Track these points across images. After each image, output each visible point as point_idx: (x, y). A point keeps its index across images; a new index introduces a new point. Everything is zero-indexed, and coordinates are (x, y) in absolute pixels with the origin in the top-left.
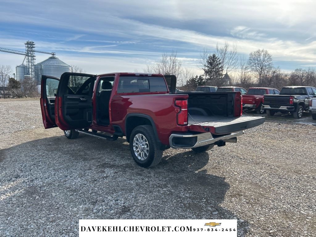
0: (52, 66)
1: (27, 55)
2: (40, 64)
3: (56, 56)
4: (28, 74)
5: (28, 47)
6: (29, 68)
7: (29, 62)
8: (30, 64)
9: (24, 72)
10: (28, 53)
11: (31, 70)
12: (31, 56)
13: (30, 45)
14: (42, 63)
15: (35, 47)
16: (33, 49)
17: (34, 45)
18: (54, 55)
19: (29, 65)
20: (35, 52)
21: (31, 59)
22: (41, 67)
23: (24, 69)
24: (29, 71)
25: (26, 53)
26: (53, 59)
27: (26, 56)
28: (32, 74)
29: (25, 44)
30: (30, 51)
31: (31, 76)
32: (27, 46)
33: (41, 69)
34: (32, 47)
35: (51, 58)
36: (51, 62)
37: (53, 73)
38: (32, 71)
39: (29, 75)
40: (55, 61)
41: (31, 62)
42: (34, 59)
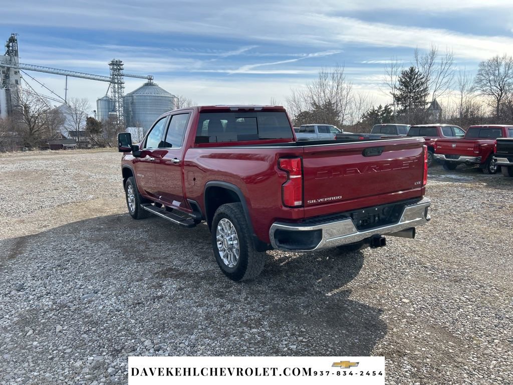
0: (148, 97)
1: (112, 82)
2: (131, 95)
3: (154, 82)
4: (114, 110)
5: (113, 69)
6: (115, 102)
7: (115, 92)
8: (117, 95)
9: (109, 108)
10: (113, 79)
11: (117, 105)
12: (118, 83)
13: (116, 66)
14: (133, 93)
15: (123, 69)
16: (121, 72)
17: (122, 65)
18: (150, 79)
19: (115, 97)
20: (123, 76)
21: (118, 88)
22: (133, 99)
23: (108, 103)
24: (115, 106)
25: (110, 78)
26: (152, 87)
27: (111, 82)
28: (119, 111)
29: (109, 65)
30: (116, 75)
31: (118, 114)
32: (111, 67)
33: (132, 103)
34: (119, 69)
35: (146, 85)
36: (147, 91)
37: (149, 108)
38: (119, 106)
39: (116, 112)
40: (153, 89)
41: (118, 92)
42: (122, 88)
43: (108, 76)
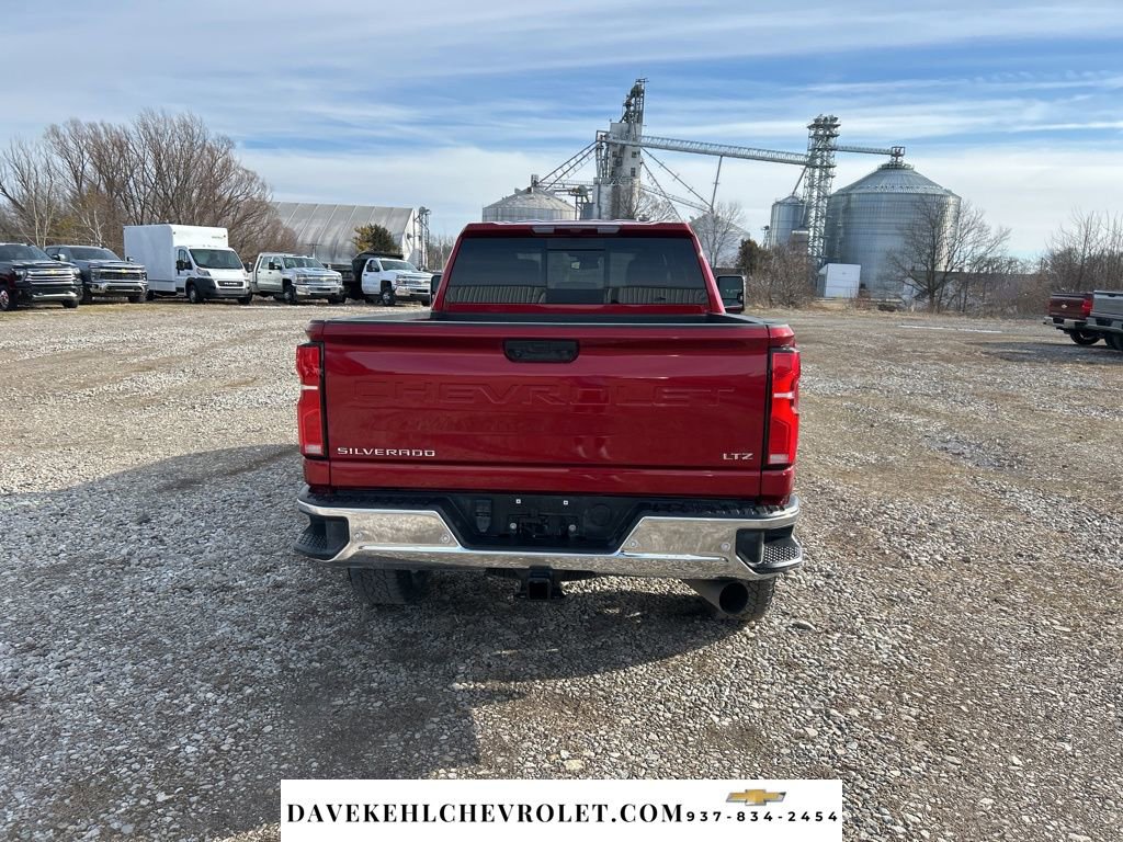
0: (884, 197)
1: (810, 165)
2: (846, 193)
3: (905, 160)
4: (805, 226)
5: (816, 137)
6: (809, 207)
7: (812, 186)
8: (815, 194)
9: (795, 222)
10: (813, 157)
11: (813, 214)
12: (821, 167)
13: (824, 129)
14: (852, 187)
15: (837, 136)
16: (832, 141)
17: (837, 126)
18: (897, 154)
19: (810, 196)
20: (836, 150)
21: (821, 177)
22: (849, 201)
23: (793, 211)
24: (807, 217)
25: (807, 156)
26: (897, 172)
27: (807, 166)
28: (815, 227)
29: (809, 127)
30: (819, 150)
31: (811, 234)
32: (813, 132)
33: (847, 210)
34: (828, 137)
35: (886, 168)
36: (883, 183)
37: (883, 220)
38: (817, 217)
39: (807, 229)
40: (900, 178)
41: (819, 187)
42: (828, 176)
43: (803, 152)
